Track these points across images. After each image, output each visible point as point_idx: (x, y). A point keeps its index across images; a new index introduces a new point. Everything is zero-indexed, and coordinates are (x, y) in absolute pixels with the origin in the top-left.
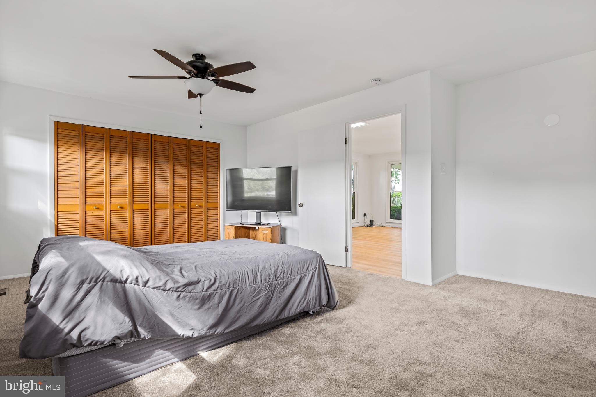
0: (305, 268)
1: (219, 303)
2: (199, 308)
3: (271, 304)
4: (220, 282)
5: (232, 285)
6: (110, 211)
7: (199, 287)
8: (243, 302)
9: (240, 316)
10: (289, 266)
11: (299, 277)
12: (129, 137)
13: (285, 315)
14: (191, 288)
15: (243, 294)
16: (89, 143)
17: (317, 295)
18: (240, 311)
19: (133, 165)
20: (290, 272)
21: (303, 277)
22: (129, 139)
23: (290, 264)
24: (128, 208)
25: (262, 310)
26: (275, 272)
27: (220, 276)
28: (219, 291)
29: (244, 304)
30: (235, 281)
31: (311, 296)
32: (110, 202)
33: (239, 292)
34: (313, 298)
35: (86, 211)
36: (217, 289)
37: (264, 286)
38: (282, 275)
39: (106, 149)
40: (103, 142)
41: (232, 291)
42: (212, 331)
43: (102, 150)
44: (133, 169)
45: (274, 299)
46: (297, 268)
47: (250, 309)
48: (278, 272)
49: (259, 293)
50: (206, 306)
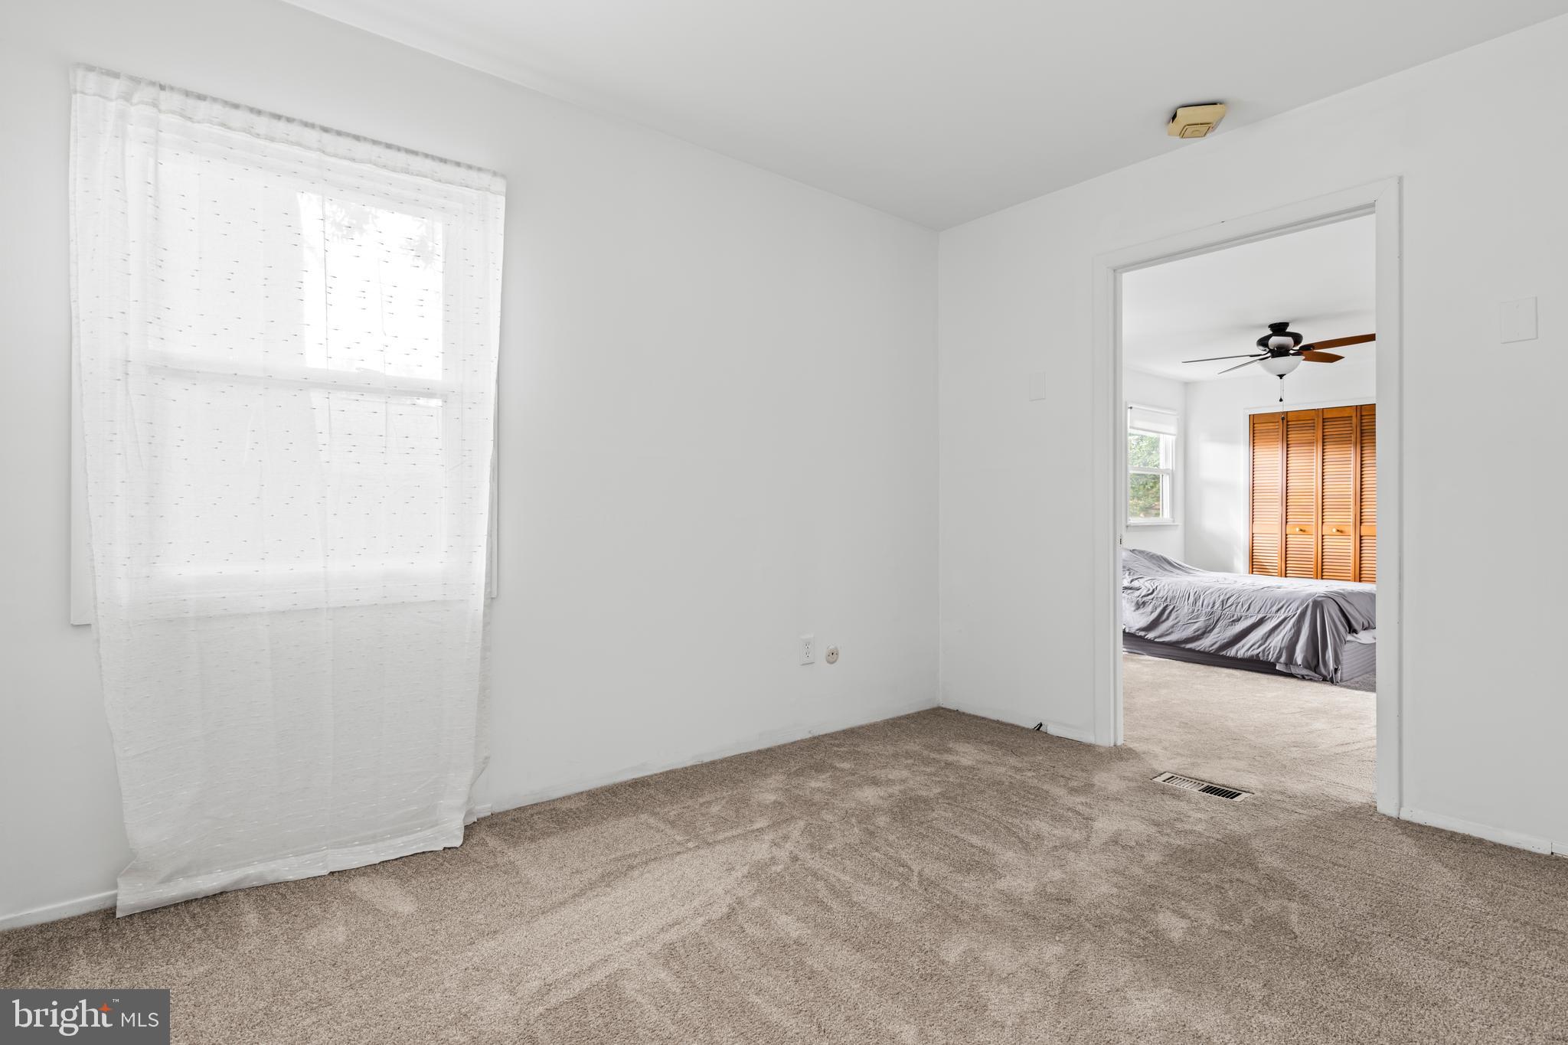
0: (1275, 608)
1: (1152, 612)
2: (1135, 611)
3: (1212, 634)
4: (1158, 594)
5: (1168, 600)
6: (1323, 536)
7: (1137, 593)
8: (1177, 620)
9: (1172, 632)
10: (1247, 600)
11: (1260, 616)
12: (1354, 415)
13: (1231, 652)
14: (1129, 591)
15: (1179, 612)
16: (1292, 436)
17: (1283, 645)
18: (1173, 627)
19: (1362, 461)
20: (1246, 606)
21: (1269, 618)
22: (1354, 420)
23: (1251, 598)
24: (1352, 534)
25: (1198, 636)
26: (1223, 601)
27: (1160, 591)
28: (1154, 602)
29: (1178, 622)
30: (1173, 598)
31: (1272, 644)
32: (1323, 523)
33: (1175, 610)
34: (1275, 647)
35: (1286, 535)
36: (1152, 599)
37: (1204, 612)
38: (1234, 606)
39: (1317, 441)
40: (1312, 431)
41: (1167, 606)
42: (1142, 634)
43: (1311, 443)
44: (1361, 468)
45: (1216, 630)
46: (1261, 604)
47: (1184, 630)
48: (1229, 601)
49: (1198, 617)
50: (1141, 611)
